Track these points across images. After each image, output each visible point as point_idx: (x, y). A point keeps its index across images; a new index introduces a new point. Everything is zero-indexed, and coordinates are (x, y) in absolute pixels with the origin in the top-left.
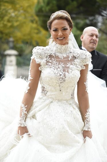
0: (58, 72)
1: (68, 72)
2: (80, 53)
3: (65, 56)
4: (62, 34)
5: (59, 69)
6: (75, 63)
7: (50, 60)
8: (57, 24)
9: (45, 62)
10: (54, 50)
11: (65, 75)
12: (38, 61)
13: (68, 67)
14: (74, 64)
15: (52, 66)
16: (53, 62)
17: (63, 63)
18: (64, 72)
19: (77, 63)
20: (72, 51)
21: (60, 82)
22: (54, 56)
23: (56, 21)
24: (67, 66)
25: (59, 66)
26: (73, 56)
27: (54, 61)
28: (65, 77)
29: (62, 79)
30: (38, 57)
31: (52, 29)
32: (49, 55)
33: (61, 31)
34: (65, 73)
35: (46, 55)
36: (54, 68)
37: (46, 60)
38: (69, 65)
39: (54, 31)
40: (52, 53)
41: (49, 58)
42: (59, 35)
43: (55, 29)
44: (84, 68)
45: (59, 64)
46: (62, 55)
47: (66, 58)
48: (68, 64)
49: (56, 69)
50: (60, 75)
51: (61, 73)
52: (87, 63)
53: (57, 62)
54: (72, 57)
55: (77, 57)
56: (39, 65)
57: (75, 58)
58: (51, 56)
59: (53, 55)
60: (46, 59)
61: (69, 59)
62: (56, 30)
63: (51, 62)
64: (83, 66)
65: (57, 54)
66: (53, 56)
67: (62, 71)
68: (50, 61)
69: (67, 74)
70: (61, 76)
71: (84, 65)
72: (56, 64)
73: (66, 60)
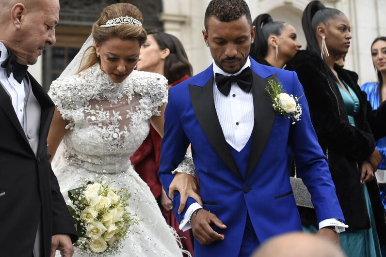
0: (110, 133)
1: (129, 130)
2: (147, 85)
3: (120, 96)
5: (111, 127)
6: (140, 107)
7: (91, 109)
9: (83, 114)
12: (66, 114)
13: (129, 120)
14: (140, 110)
16: (98, 113)
17: (118, 113)
18: (121, 133)
19: (146, 107)
22: (99, 99)
24: (127, 117)
25: (112, 119)
26: (134, 94)
27: (100, 110)
28: (123, 142)
29: (117, 146)
32: (89, 99)
34: (124, 134)
35: (83, 100)
36: (101, 125)
37: (85, 112)
38: (130, 113)
40: (95, 94)
41: (88, 106)
45: (112, 115)
46: (114, 95)
47: (122, 100)
48: (128, 111)
49: (104, 127)
50: (114, 139)
51: (115, 136)
52: (164, 101)
53: (107, 113)
54: (132, 95)
55: (142, 94)
57: (140, 95)
58: (92, 101)
60: (83, 109)
61: (129, 102)
63: (95, 113)
64: (156, 109)
65: (105, 94)
66: (98, 101)
67: (117, 130)
68: (93, 112)
69: (126, 135)
71: (159, 108)
72: (104, 115)
73: (123, 105)
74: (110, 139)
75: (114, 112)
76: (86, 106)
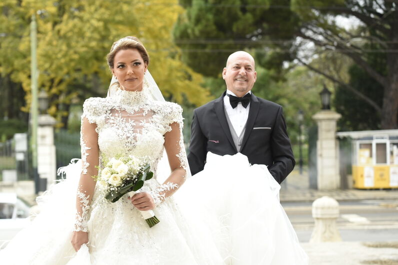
0: (125, 133)
1: (141, 133)
3: (137, 109)
4: (133, 72)
5: (126, 129)
6: (153, 120)
7: (111, 116)
8: (123, 56)
9: (104, 119)
10: (119, 101)
11: (135, 138)
12: (92, 119)
13: (142, 127)
14: (152, 122)
15: (115, 125)
16: (117, 119)
17: (133, 121)
18: (134, 134)
19: (158, 121)
20: (148, 102)
21: (128, 149)
22: (119, 109)
23: (122, 52)
24: (141, 124)
25: (127, 124)
26: (150, 110)
27: (118, 117)
28: (136, 141)
29: (131, 143)
30: (92, 113)
31: (116, 64)
32: (110, 108)
33: (131, 66)
34: (136, 134)
35: (106, 108)
36: (117, 127)
37: (105, 117)
38: (143, 123)
39: (118, 67)
40: (115, 106)
41: (109, 114)
42: (127, 73)
43: (120, 65)
44: (170, 129)
45: (127, 121)
46: (131, 108)
47: (138, 112)
48: (141, 121)
49: (120, 129)
50: (128, 138)
51: (129, 135)
52: (175, 120)
53: (123, 119)
54: (148, 111)
55: (156, 111)
56: (95, 125)
57: (154, 112)
58: (112, 111)
59: (117, 109)
60: (105, 115)
61: (144, 114)
62: (123, 66)
64: (168, 126)
65: (124, 106)
66: (117, 111)
67: (131, 132)
69: (138, 135)
70: (129, 140)
71: (170, 125)
72: (121, 121)
73: (139, 116)
74: (125, 137)
75: (130, 120)
76: (108, 113)
